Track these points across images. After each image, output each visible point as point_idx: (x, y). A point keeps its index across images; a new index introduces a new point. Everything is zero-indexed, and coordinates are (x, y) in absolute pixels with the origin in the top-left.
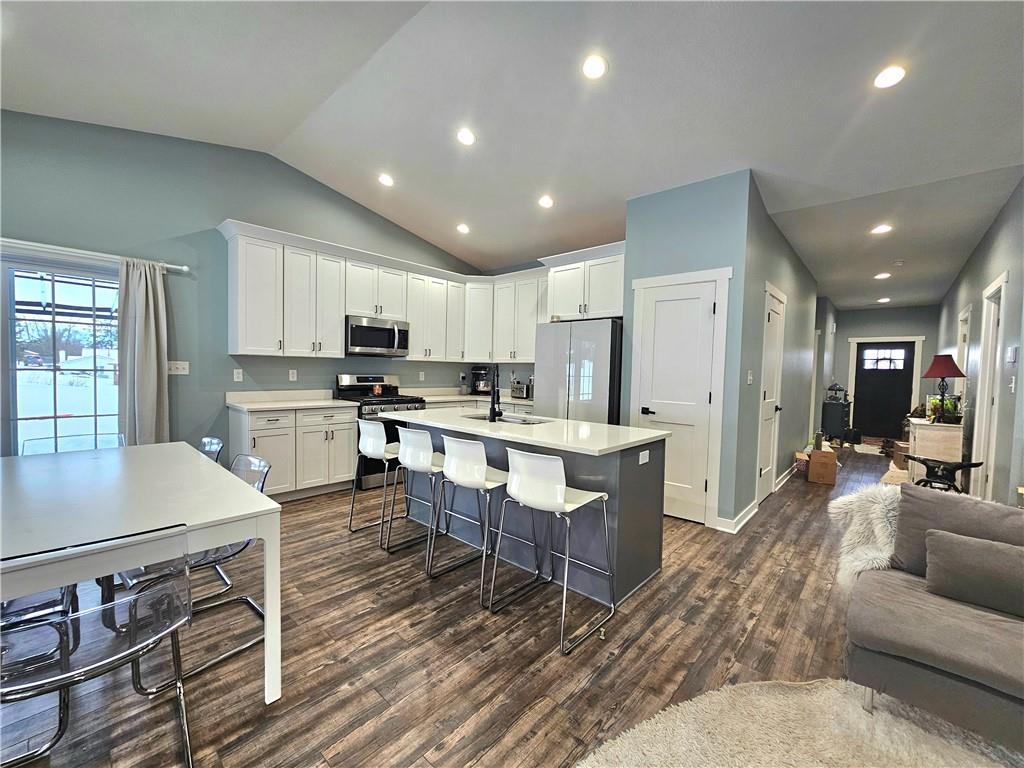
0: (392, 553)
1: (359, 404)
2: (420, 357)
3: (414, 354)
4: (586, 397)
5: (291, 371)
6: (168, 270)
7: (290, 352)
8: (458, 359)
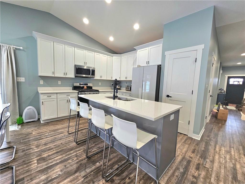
0: (78, 144)
1: (78, 92)
2: (99, 78)
3: (97, 77)
4: (147, 91)
5: (59, 81)
6: (16, 48)
7: (56, 75)
8: (110, 79)
